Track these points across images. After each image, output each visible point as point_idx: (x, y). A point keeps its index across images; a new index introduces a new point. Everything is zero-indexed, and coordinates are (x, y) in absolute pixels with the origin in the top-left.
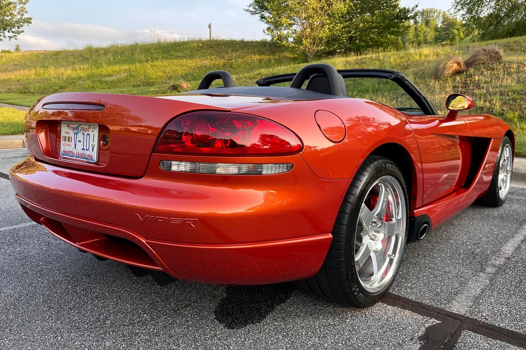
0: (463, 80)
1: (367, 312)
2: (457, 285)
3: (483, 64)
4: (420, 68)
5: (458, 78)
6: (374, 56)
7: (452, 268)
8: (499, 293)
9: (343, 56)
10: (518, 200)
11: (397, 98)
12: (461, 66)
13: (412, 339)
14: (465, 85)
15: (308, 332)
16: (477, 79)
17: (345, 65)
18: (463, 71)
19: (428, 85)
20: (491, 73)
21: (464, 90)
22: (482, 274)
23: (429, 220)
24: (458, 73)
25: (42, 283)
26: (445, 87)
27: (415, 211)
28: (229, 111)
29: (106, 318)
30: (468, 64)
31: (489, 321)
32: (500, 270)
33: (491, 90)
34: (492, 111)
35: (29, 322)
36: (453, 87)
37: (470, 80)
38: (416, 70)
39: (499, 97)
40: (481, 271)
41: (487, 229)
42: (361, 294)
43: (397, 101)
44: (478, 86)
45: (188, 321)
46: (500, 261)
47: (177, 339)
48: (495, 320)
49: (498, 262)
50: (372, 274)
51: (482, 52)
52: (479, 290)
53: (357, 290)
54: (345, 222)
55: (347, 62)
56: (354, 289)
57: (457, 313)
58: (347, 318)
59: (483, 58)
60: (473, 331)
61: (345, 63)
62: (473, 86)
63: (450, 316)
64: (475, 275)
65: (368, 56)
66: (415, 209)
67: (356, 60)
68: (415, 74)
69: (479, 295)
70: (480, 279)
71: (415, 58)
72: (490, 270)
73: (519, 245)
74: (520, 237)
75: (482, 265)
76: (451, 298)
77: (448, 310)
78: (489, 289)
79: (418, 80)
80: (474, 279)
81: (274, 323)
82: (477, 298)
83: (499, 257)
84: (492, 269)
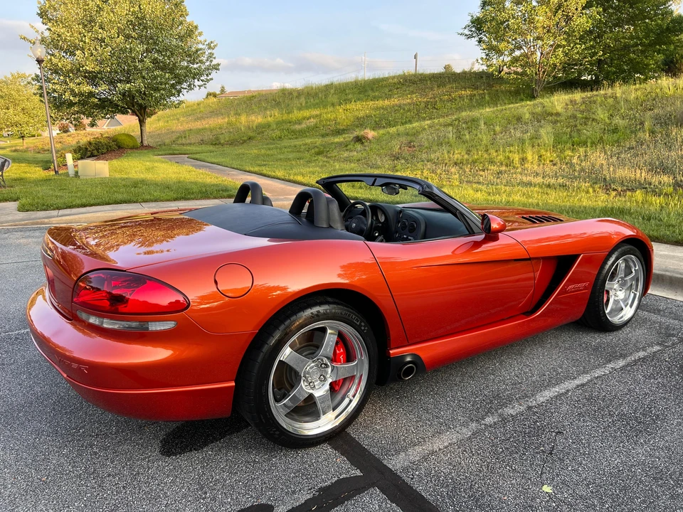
1: (302, 452)
4: (669, 109)
6: (610, 91)
7: (449, 413)
8: (465, 451)
9: (566, 93)
10: (653, 323)
13: (311, 489)
17: (567, 105)
19: (668, 135)
23: (418, 360)
27: (391, 352)
28: (125, 271)
31: (413, 481)
32: (503, 421)
38: (661, 112)
40: (477, 421)
41: (557, 363)
42: (283, 437)
45: (141, 439)
48: (420, 481)
49: (511, 411)
55: (571, 101)
56: (272, 432)
60: (381, 490)
61: (569, 103)
63: (378, 469)
64: (465, 425)
65: (602, 92)
66: (391, 349)
67: (583, 98)
68: (657, 118)
69: (440, 449)
70: (464, 430)
71: (667, 93)
72: (489, 420)
73: (568, 391)
74: (585, 379)
75: (489, 412)
76: (405, 449)
77: (385, 462)
78: (460, 443)
79: (658, 128)
80: (457, 429)
81: (208, 452)
82: (433, 453)
83: (521, 405)
84: (494, 419)
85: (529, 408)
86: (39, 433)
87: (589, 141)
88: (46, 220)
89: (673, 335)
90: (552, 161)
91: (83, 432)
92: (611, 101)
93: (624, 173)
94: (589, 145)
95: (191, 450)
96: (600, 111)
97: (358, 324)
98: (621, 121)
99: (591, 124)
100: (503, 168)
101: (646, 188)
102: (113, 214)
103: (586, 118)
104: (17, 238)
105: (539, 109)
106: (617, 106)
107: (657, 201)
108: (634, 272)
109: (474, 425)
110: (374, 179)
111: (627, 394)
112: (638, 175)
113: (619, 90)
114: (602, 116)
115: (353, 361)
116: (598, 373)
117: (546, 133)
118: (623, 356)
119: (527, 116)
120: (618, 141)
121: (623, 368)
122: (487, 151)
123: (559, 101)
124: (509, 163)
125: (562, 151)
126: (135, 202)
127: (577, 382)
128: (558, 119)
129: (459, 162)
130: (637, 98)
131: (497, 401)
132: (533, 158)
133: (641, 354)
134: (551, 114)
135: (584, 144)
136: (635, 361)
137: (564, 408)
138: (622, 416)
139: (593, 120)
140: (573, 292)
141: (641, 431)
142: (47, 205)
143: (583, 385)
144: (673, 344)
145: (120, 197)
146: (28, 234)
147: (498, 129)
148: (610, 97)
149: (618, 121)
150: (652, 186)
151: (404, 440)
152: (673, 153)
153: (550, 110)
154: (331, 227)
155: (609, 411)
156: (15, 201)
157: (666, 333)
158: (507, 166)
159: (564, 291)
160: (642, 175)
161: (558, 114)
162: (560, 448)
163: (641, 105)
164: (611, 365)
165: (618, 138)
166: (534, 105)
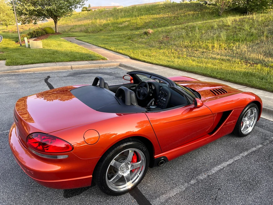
2: (169, 188)
6: (251, 16)
8: (182, 197)
17: (233, 22)
23: (166, 158)
28: (47, 134)
40: (188, 182)
49: (201, 178)
52: (175, 194)
55: (235, 20)
61: (233, 21)
64: (183, 184)
65: (248, 16)
66: (155, 155)
67: (240, 19)
68: (269, 30)
69: (173, 196)
70: (183, 187)
72: (192, 182)
73: (224, 167)
74: (230, 161)
75: (192, 178)
76: (159, 196)
77: (151, 202)
78: (181, 194)
79: (269, 35)
80: (180, 186)
81: (82, 196)
82: (170, 198)
83: (205, 174)
84: (194, 181)
85: (209, 176)
86: (16, 184)
87: (241, 39)
88: (17, 71)
89: (267, 139)
90: (225, 48)
91: (34, 185)
92: (251, 21)
93: (253, 56)
94: (241, 41)
95: (75, 195)
96: (246, 26)
97: (142, 148)
99: (242, 32)
100: (205, 50)
101: (262, 63)
103: (240, 28)
104: (6, 80)
105: (221, 24)
106: (254, 23)
107: (266, 69)
108: (254, 113)
109: (186, 184)
110: (150, 76)
111: (247, 170)
112: (260, 57)
113: (255, 16)
114: (247, 28)
115: (139, 161)
116: (236, 158)
117: (223, 35)
118: (247, 150)
119: (216, 26)
120: (252, 40)
121: (246, 156)
122: (198, 41)
123: (230, 20)
124: (207, 48)
125: (229, 44)
126: (53, 62)
127: (228, 163)
128: (229, 28)
129: (187, 46)
130: (262, 20)
131: (196, 172)
132: (217, 46)
133: (254, 149)
134: (226, 26)
135: (239, 41)
136: (251, 153)
137: (222, 176)
138: (244, 180)
139: (243, 29)
140: (229, 124)
141: (251, 189)
142: (17, 63)
143: (230, 165)
144: (267, 144)
146: (10, 77)
147: (203, 32)
148: (251, 19)
149: (253, 31)
150: (265, 62)
151: (159, 191)
153: (226, 24)
154: (132, 104)
155: (240, 178)
156: (4, 60)
157: (265, 138)
158: (206, 49)
159: (225, 124)
160: (261, 57)
161: (229, 26)
162: (219, 197)
163: (264, 24)
164: (241, 155)
165: (253, 39)
166: (219, 21)
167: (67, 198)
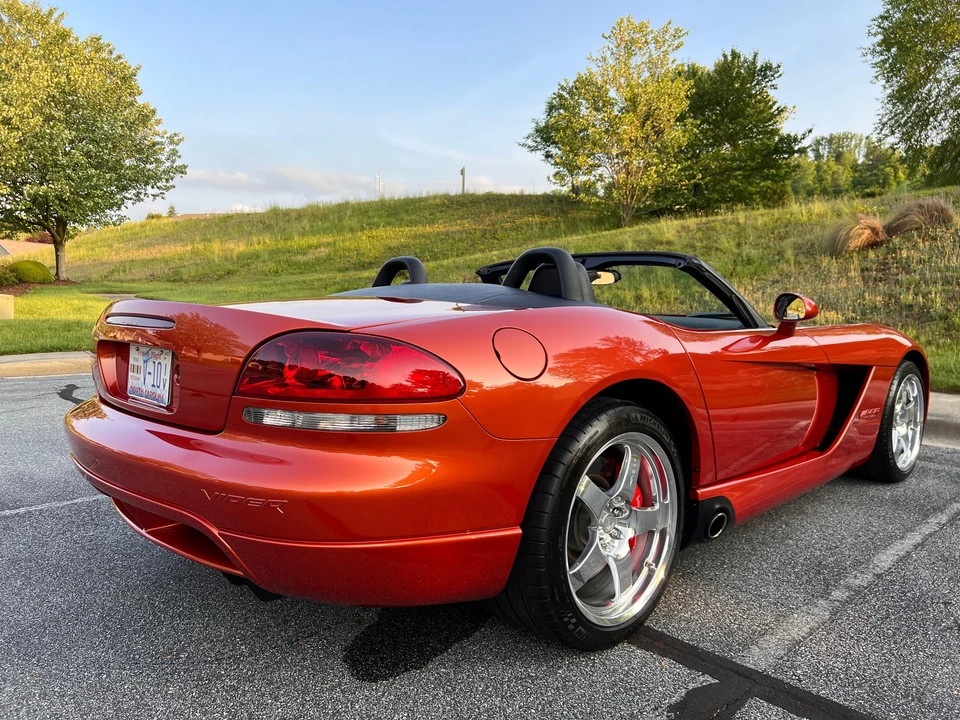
0: (881, 257)
1: (597, 658)
2: (770, 619)
3: (916, 229)
4: (808, 237)
5: (872, 254)
6: (729, 217)
7: (772, 588)
8: (840, 636)
9: (676, 218)
10: (937, 472)
11: (764, 288)
12: (877, 234)
13: (656, 709)
14: (884, 266)
15: (488, 687)
16: (905, 255)
17: (678, 232)
18: (882, 242)
19: (818, 267)
20: (930, 245)
21: (880, 275)
22: (821, 602)
23: (727, 506)
24: (873, 245)
25: (108, 588)
26: (847, 270)
27: (699, 491)
28: (349, 332)
29: (183, 649)
30: (891, 230)
31: (806, 685)
32: (858, 595)
33: (928, 275)
34: (928, 312)
35: (70, 649)
36: (862, 270)
37: (892, 258)
38: (800, 241)
39: (940, 288)
40: (822, 597)
41: (862, 521)
42: (580, 628)
43: (763, 293)
44: (907, 269)
45: (304, 659)
46: (861, 580)
47: (279, 688)
48: (814, 683)
49: (858, 582)
50: (613, 596)
51: (916, 209)
52: (806, 630)
53: (574, 620)
54: (548, 508)
55: (683, 228)
56: (566, 619)
57: (753, 667)
58: (560, 668)
59: (917, 219)
60: (767, 701)
61: (679, 229)
62: (897, 268)
63: (737, 673)
64: (809, 603)
65: (720, 217)
66: (699, 488)
67: (698, 224)
68: (798, 248)
69: (803, 637)
70: (815, 610)
71: (800, 220)
72: (838, 594)
73: (908, 552)
74: (916, 538)
75: (828, 585)
76: (752, 641)
77: (738, 661)
78: (825, 627)
79: (801, 258)
80: (803, 609)
81: (438, 669)
82: (798, 643)
83: (862, 573)
84: (843, 593)
85: (879, 576)
92: (733, 227)
95: (407, 670)
96: (723, 239)
98: (753, 251)
99: (716, 255)
102: (45, 365)
103: (706, 247)
105: (644, 237)
106: (743, 233)
108: (912, 400)
110: (580, 259)
113: (741, 215)
114: (727, 245)
115: (654, 503)
116: (926, 529)
118: (938, 510)
120: (755, 273)
123: (668, 227)
125: (687, 287)
126: (75, 350)
127: (910, 542)
130: (765, 225)
131: (826, 570)
132: (651, 295)
134: (662, 243)
137: (925, 573)
139: (717, 249)
140: (867, 419)
143: (921, 545)
145: (48, 342)
148: (731, 223)
149: (747, 250)
151: (740, 629)
152: (832, 286)
153: (658, 237)
154: (585, 302)
159: (858, 417)
161: (669, 243)
163: (773, 233)
164: (933, 520)
165: (756, 270)
166: (637, 232)
167: (376, 682)
